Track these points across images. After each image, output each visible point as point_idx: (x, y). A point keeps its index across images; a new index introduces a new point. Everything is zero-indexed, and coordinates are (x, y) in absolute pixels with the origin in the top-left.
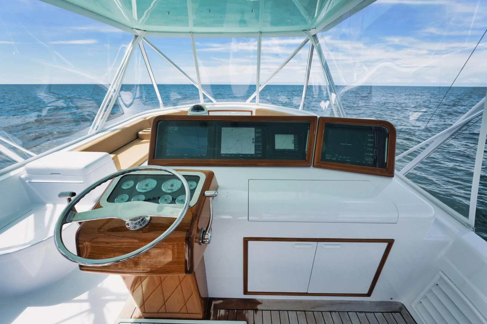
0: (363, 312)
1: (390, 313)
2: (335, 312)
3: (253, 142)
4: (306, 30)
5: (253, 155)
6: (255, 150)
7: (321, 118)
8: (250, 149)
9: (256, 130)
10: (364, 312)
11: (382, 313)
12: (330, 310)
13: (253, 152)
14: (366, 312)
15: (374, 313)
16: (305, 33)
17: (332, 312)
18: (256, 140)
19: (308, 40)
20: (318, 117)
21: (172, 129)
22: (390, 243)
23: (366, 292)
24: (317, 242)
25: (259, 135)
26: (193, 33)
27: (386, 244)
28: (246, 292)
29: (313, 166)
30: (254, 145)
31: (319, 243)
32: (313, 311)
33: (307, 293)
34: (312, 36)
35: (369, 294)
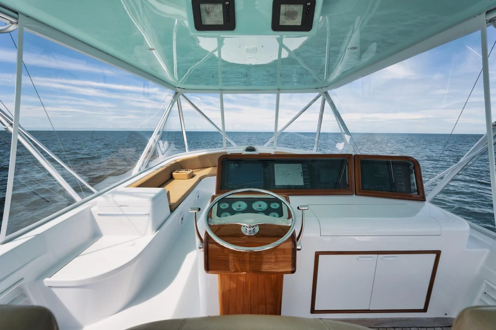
0: (423, 327)
1: (449, 328)
2: (398, 328)
3: (302, 176)
4: (318, 88)
5: (302, 186)
6: (304, 182)
7: (355, 155)
8: (300, 182)
9: (303, 166)
10: (425, 327)
11: (441, 327)
12: (393, 327)
13: (303, 184)
14: (427, 327)
15: (434, 328)
16: (318, 90)
17: (395, 328)
18: (304, 174)
19: (320, 95)
20: (353, 155)
21: (233, 166)
22: (438, 253)
23: (422, 307)
24: (377, 255)
25: (306, 169)
26: (222, 90)
27: (434, 256)
28: (313, 311)
29: (356, 194)
30: (302, 177)
31: (379, 255)
32: (378, 328)
33: (369, 310)
34: (324, 92)
35: (425, 310)
